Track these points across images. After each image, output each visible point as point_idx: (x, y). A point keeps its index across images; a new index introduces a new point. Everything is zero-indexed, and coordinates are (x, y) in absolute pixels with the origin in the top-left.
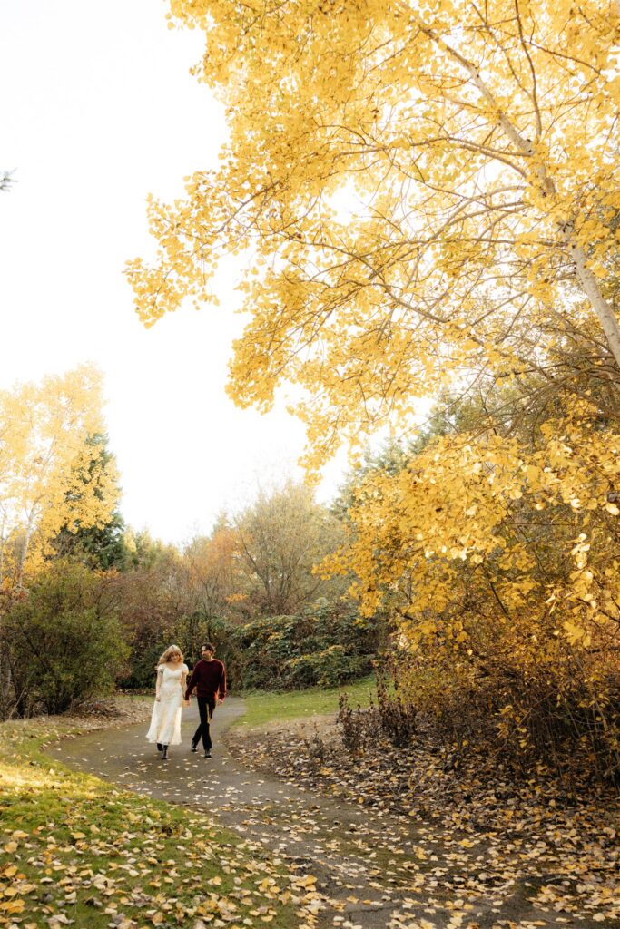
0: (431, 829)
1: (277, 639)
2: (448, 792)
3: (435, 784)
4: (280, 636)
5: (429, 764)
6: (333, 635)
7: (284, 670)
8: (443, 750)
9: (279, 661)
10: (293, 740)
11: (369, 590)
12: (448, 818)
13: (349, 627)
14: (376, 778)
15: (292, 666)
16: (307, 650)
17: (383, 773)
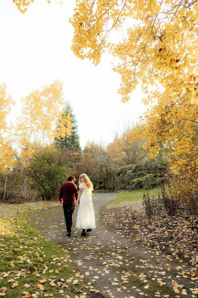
0: (184, 266)
1: (129, 173)
2: (194, 241)
3: (187, 236)
4: (130, 171)
5: (184, 225)
6: (150, 170)
8: (191, 218)
9: (130, 180)
10: (127, 211)
12: (193, 259)
13: (155, 167)
14: (158, 231)
15: (134, 182)
16: (141, 176)
17: (161, 229)
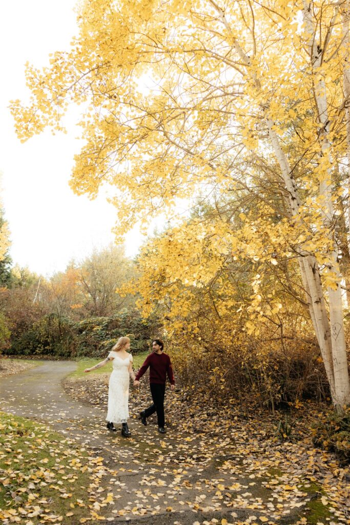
0: (171, 432)
1: (98, 330)
2: (182, 412)
3: (176, 408)
4: (100, 328)
5: (174, 398)
6: (129, 328)
7: (101, 347)
8: (182, 391)
9: (98, 342)
10: (101, 384)
11: (147, 303)
12: (180, 426)
13: (139, 324)
14: (145, 405)
15: (106, 344)
16: (115, 336)
17: (148, 402)
